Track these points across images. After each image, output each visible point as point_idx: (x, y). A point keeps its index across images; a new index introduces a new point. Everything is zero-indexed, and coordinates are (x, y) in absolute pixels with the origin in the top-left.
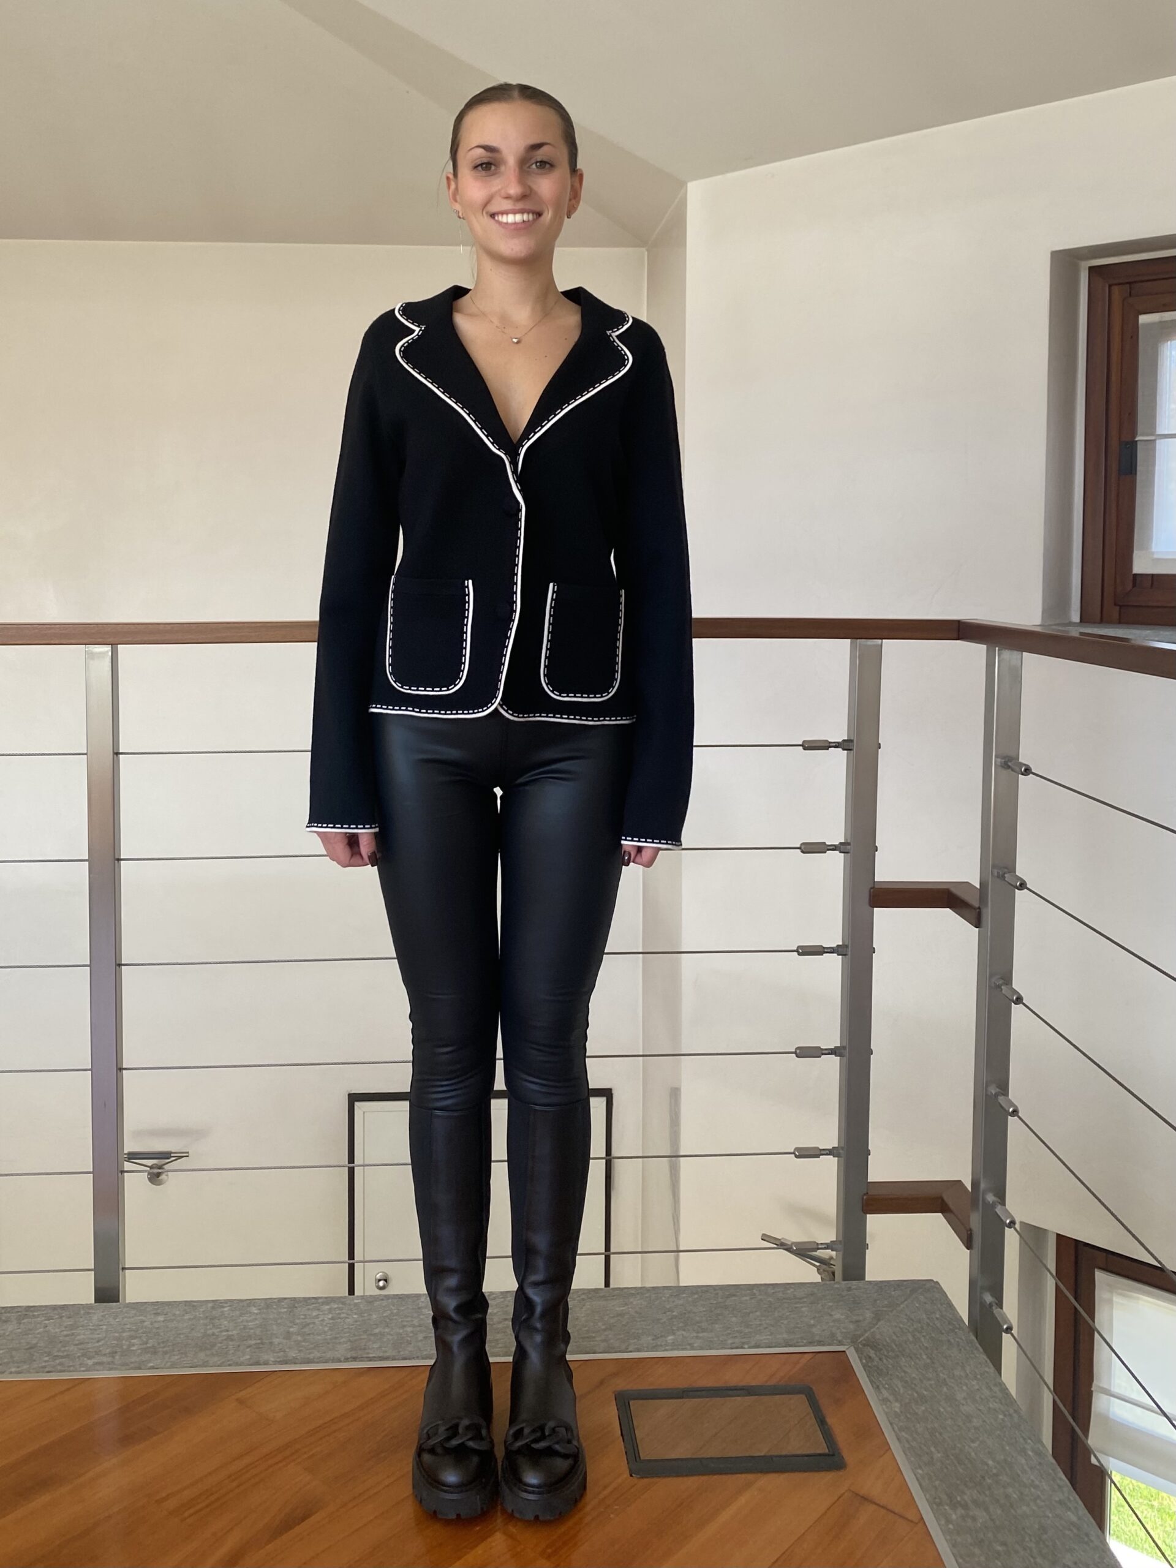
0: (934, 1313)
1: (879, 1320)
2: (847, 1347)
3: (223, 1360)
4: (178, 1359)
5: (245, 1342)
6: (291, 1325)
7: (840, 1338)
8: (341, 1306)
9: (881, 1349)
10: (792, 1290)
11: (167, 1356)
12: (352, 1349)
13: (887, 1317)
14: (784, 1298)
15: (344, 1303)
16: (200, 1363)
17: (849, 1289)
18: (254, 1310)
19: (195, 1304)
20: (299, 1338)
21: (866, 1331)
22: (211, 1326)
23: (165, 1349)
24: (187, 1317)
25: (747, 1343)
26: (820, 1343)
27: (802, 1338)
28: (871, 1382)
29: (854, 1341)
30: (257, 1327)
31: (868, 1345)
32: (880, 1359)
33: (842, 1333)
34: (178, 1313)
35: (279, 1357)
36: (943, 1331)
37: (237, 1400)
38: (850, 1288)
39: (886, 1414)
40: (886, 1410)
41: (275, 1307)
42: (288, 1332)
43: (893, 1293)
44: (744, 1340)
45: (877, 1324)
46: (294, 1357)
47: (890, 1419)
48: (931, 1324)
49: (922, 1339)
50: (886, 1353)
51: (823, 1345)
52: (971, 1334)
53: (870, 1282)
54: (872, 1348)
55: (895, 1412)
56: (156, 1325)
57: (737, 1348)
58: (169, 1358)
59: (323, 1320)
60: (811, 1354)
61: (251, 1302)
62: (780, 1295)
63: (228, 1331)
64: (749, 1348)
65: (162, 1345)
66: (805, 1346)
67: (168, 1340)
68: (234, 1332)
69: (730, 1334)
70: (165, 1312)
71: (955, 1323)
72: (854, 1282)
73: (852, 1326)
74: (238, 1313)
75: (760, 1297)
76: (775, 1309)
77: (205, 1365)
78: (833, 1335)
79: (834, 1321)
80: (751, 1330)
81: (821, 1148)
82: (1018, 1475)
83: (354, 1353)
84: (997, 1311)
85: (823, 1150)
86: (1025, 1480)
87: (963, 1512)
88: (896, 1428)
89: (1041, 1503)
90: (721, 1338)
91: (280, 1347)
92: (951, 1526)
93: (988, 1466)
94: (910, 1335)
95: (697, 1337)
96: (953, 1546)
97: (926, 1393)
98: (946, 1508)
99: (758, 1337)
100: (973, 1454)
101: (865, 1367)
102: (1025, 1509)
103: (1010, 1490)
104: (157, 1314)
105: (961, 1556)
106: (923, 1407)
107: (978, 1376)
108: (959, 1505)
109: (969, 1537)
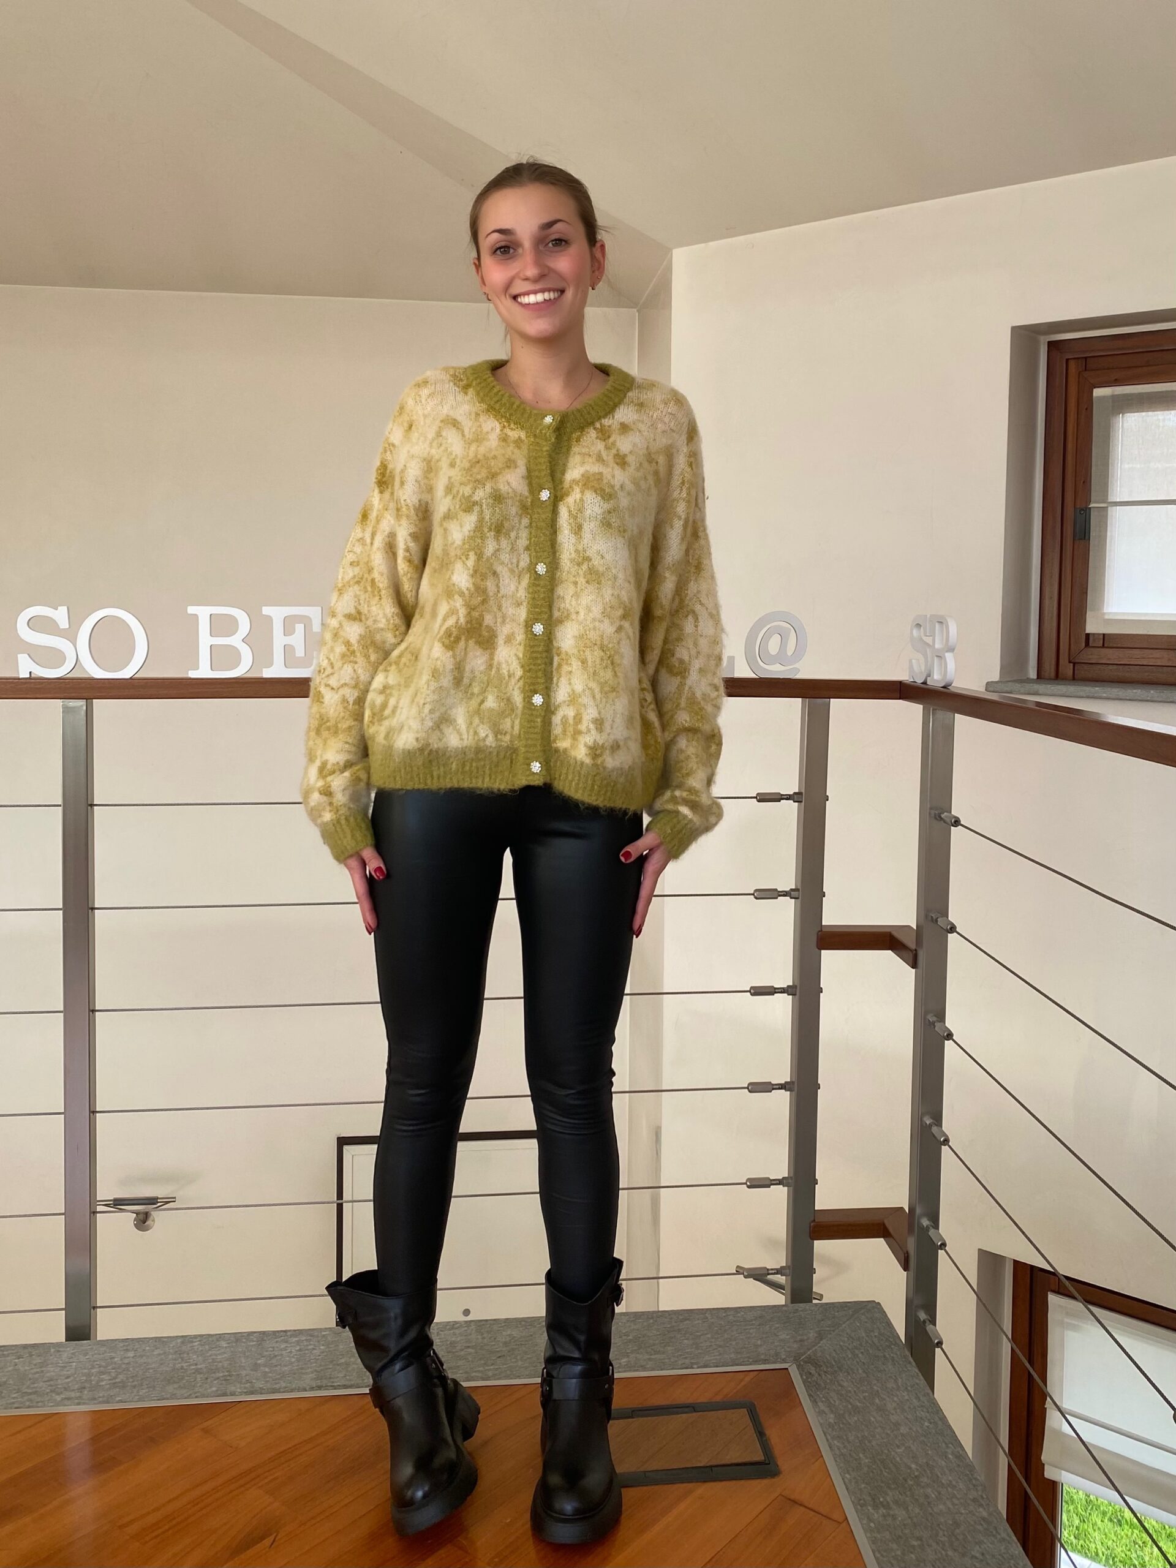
0: (873, 1331)
1: (821, 1339)
2: (790, 1364)
3: (191, 1392)
4: (146, 1392)
5: (213, 1375)
6: (259, 1357)
7: (783, 1357)
9: (822, 1366)
10: (743, 1313)
11: (135, 1390)
12: (316, 1379)
13: (829, 1336)
14: (734, 1321)
15: (311, 1336)
16: (168, 1396)
19: (165, 1340)
20: (267, 1370)
21: (809, 1350)
22: (180, 1360)
23: (136, 1383)
24: (156, 1352)
25: (695, 1363)
26: (765, 1362)
27: (749, 1357)
28: (810, 1396)
29: (796, 1360)
30: (227, 1360)
31: (809, 1363)
32: (819, 1375)
33: (785, 1351)
34: (147, 1348)
35: (245, 1388)
36: (880, 1348)
37: (203, 1429)
38: (797, 1310)
39: (821, 1425)
40: (821, 1421)
41: (244, 1340)
42: (256, 1364)
43: (836, 1314)
44: (693, 1361)
45: (819, 1343)
46: (260, 1388)
47: (825, 1429)
48: (870, 1342)
49: (860, 1355)
50: (825, 1370)
51: (768, 1363)
52: (905, 1349)
53: (816, 1304)
54: (813, 1364)
55: (830, 1423)
56: (126, 1361)
57: (687, 1368)
58: (138, 1392)
59: (291, 1352)
60: (756, 1373)
61: (220, 1337)
62: (731, 1317)
63: (196, 1365)
64: (698, 1368)
65: (131, 1380)
66: (751, 1364)
67: (136, 1376)
68: (203, 1366)
69: (681, 1355)
70: (136, 1347)
71: (891, 1340)
72: (801, 1305)
73: (795, 1346)
74: (207, 1347)
75: (712, 1320)
76: (725, 1331)
77: (173, 1396)
78: (777, 1354)
79: (781, 1340)
80: (699, 1351)
81: (771, 1178)
82: (938, 1477)
83: (319, 1383)
84: (929, 1327)
85: (774, 1180)
86: (943, 1481)
87: (884, 1511)
88: (829, 1437)
89: (956, 1501)
90: (672, 1360)
91: (248, 1378)
92: (872, 1525)
93: (910, 1468)
94: (849, 1352)
95: (650, 1359)
96: (874, 1541)
97: (859, 1404)
98: (869, 1508)
99: (707, 1358)
100: (898, 1459)
101: (804, 1382)
102: (941, 1507)
103: (929, 1490)
104: (127, 1350)
105: (879, 1552)
106: (856, 1418)
107: (909, 1388)
108: (881, 1503)
109: (887, 1535)
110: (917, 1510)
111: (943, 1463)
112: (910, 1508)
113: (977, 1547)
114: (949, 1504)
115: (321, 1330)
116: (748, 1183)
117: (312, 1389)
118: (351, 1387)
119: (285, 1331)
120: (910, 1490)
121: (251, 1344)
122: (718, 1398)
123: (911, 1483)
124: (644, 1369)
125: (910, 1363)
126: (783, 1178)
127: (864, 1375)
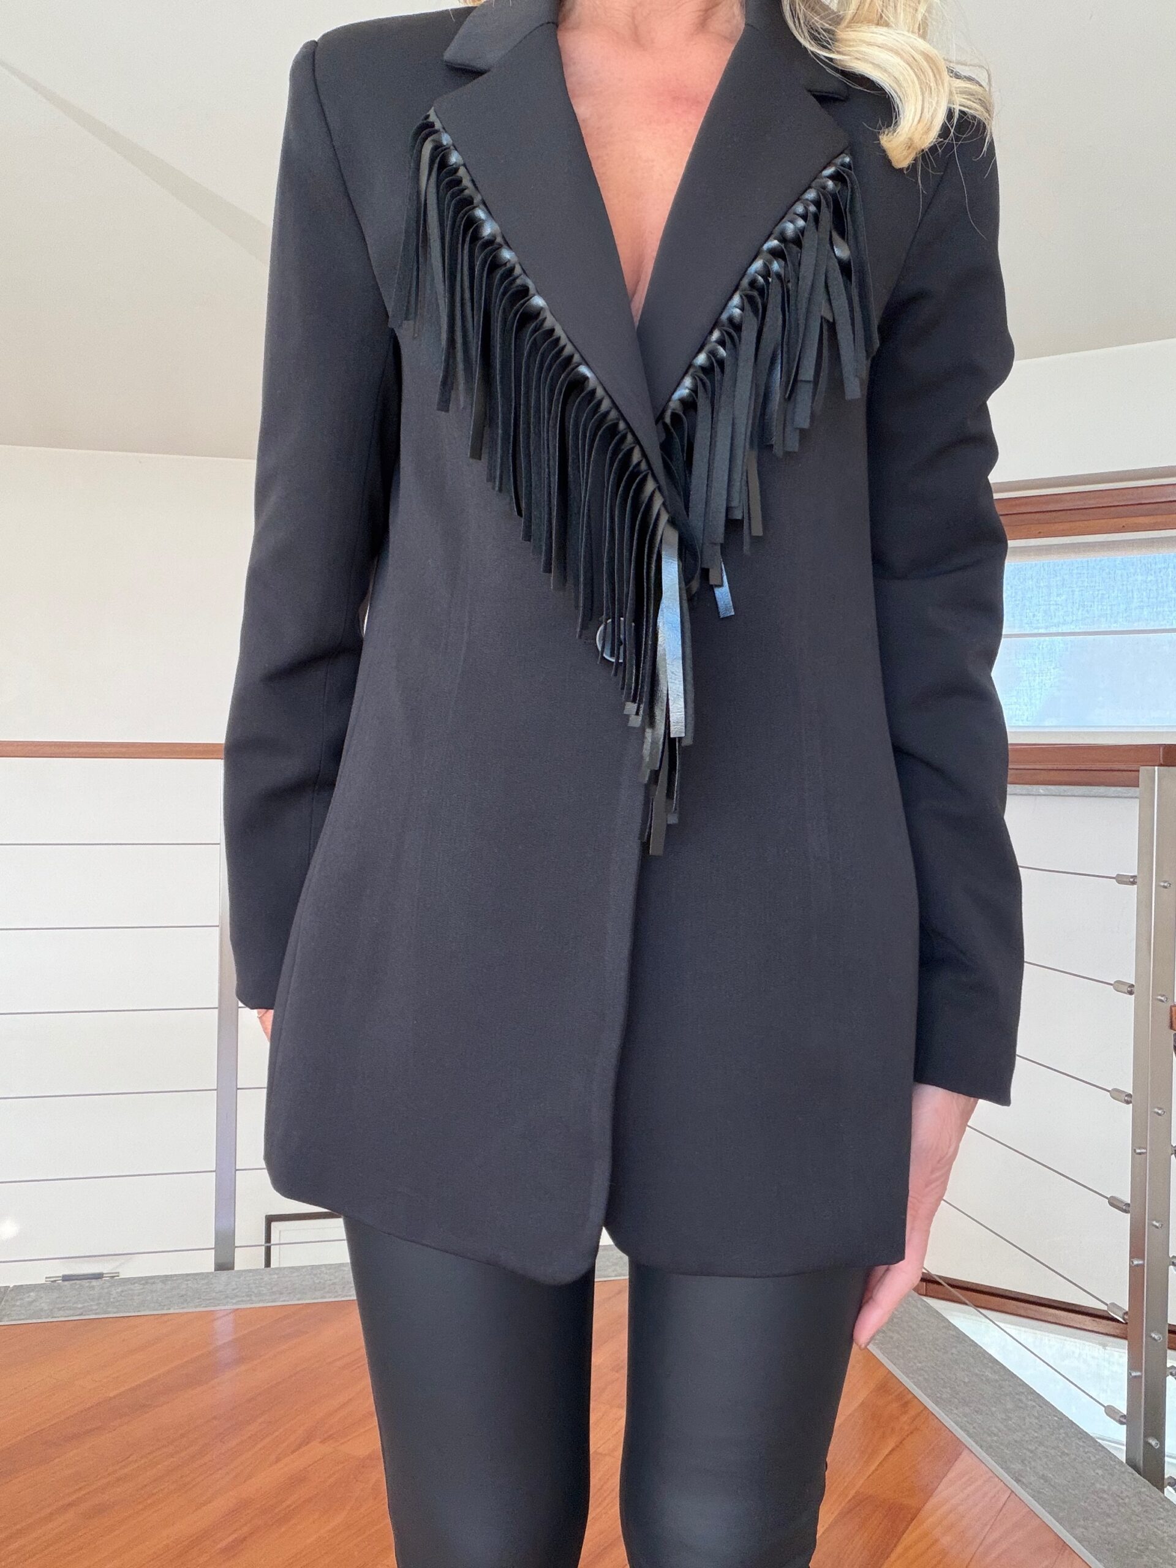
4: (300, 1296)
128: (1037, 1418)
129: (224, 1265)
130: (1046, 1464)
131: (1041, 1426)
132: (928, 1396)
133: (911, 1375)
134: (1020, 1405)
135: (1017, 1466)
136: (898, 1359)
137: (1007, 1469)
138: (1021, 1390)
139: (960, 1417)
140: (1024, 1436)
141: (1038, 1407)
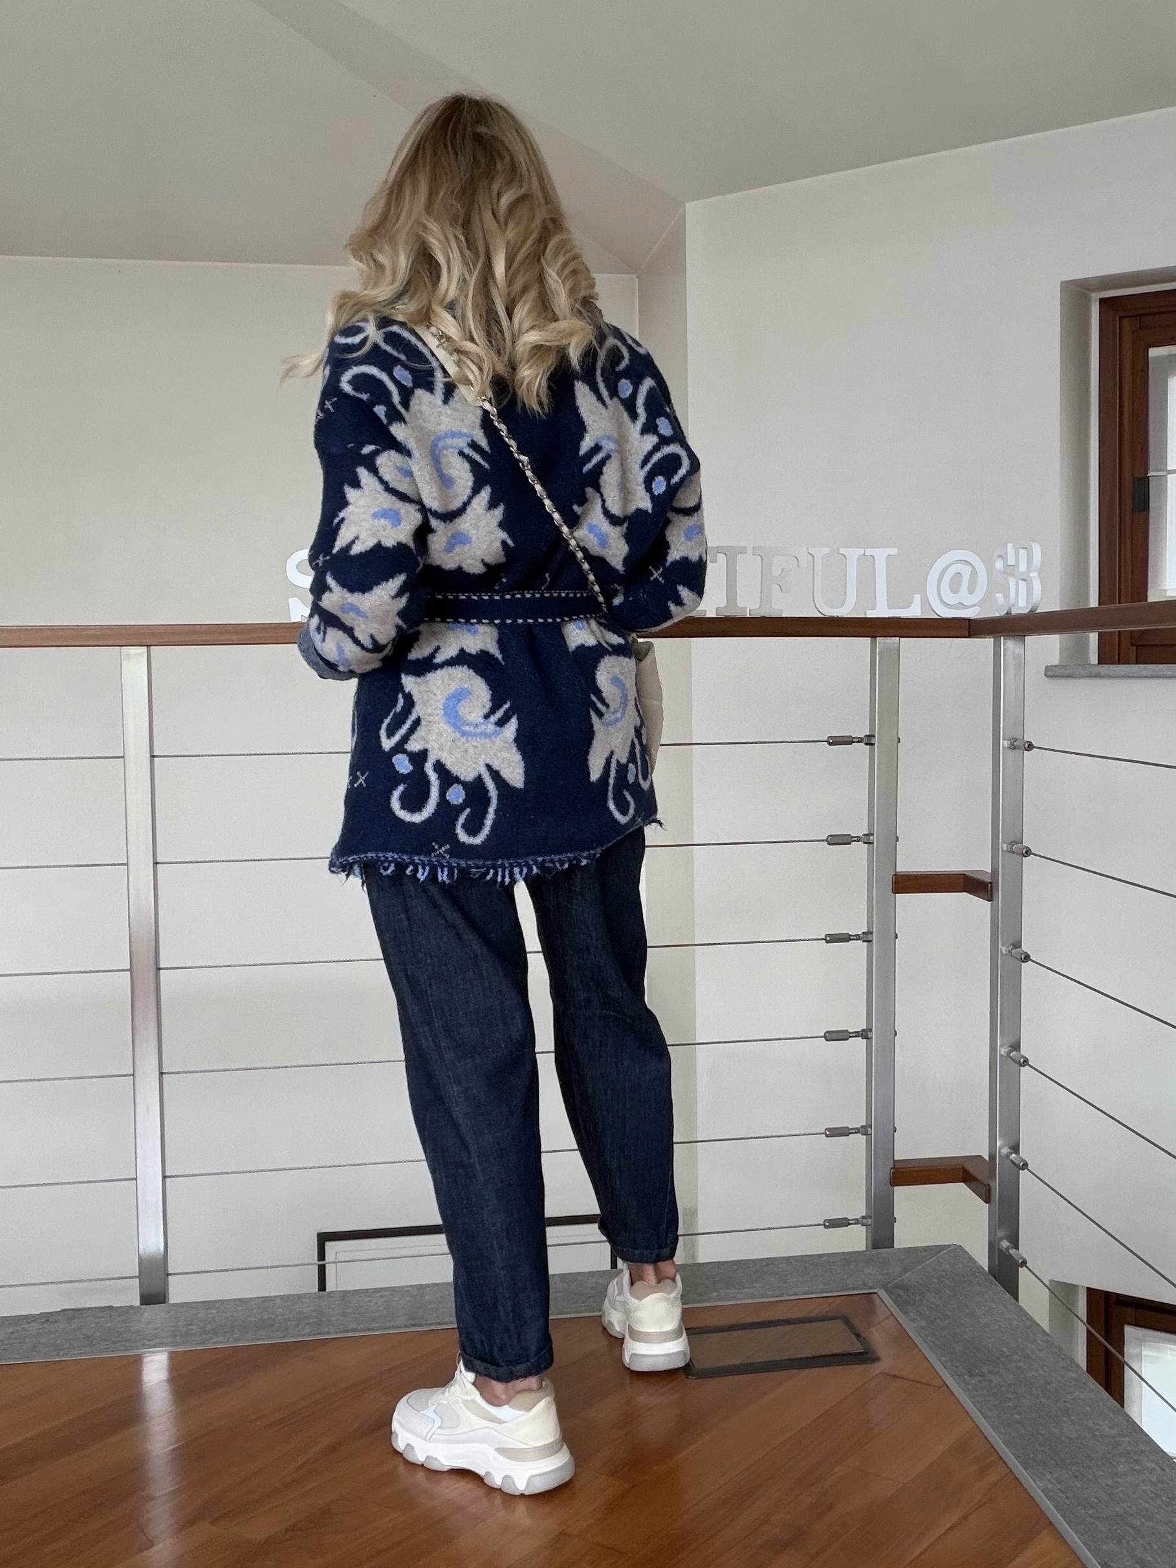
0: (956, 1264)
1: (906, 1272)
2: (878, 1289)
3: (283, 1334)
4: (240, 1337)
5: (303, 1321)
6: (346, 1307)
7: (870, 1285)
8: (391, 1293)
9: (908, 1290)
10: (825, 1259)
11: (228, 1335)
12: (408, 1320)
13: (914, 1269)
14: (818, 1263)
15: (393, 1291)
16: (264, 1337)
17: (880, 1254)
18: (304, 1300)
20: (356, 1316)
21: (895, 1279)
22: (266, 1313)
23: (224, 1330)
24: (240, 1308)
25: (784, 1294)
26: (853, 1289)
27: (836, 1289)
28: (901, 1309)
29: (884, 1286)
30: (312, 1311)
31: (897, 1288)
32: (908, 1296)
33: (871, 1282)
34: (229, 1306)
36: (966, 1276)
37: (306, 1357)
40: (914, 1325)
42: (344, 1312)
43: (920, 1254)
44: (782, 1293)
45: (904, 1274)
47: (918, 1330)
48: (954, 1271)
49: (947, 1281)
50: (913, 1292)
51: (857, 1290)
52: (990, 1275)
53: (898, 1249)
54: (900, 1289)
55: (922, 1325)
56: (210, 1316)
57: (776, 1296)
58: (231, 1336)
59: (376, 1303)
61: (300, 1296)
62: (814, 1263)
63: (283, 1315)
64: (787, 1297)
65: (221, 1328)
66: (840, 1291)
67: (225, 1325)
68: (290, 1316)
69: (770, 1288)
71: (977, 1270)
72: (883, 1250)
73: (881, 1277)
74: (290, 1303)
75: (795, 1265)
76: (811, 1270)
77: (270, 1338)
78: (865, 1284)
79: (866, 1274)
80: (787, 1285)
81: (850, 1127)
82: (1029, 1355)
83: (413, 1322)
84: (1012, 1251)
85: (852, 1129)
86: (1034, 1357)
87: (980, 1378)
88: (923, 1335)
89: (1045, 1369)
90: (762, 1292)
91: (339, 1322)
92: (970, 1387)
93: (1003, 1351)
94: (934, 1280)
95: (739, 1293)
96: (972, 1397)
97: (949, 1313)
98: (966, 1377)
99: (796, 1290)
100: (990, 1345)
101: (895, 1301)
102: (1034, 1373)
103: (1021, 1364)
104: (208, 1309)
105: (978, 1402)
106: (947, 1322)
107: (995, 1300)
108: (977, 1374)
109: (985, 1392)
110: (1011, 1376)
111: (1033, 1347)
112: (1004, 1375)
113: (1069, 1396)
114: (1040, 1371)
115: (403, 1287)
116: (828, 1133)
117: (406, 1326)
118: (445, 1323)
119: (367, 1290)
120: (1003, 1364)
121: (334, 1299)
122: (813, 1314)
123: (1002, 1360)
124: (735, 1298)
125: (996, 1285)
126: (862, 1127)
127: (952, 1294)
128: (1153, 1484)
129: (154, 1296)
130: (1149, 1544)
131: (1156, 1495)
132: (1017, 1456)
133: (1002, 1430)
134: (1137, 1467)
135: (1110, 1546)
136: (991, 1410)
137: (1096, 1553)
138: (1143, 1448)
139: (1051, 1483)
140: (1130, 1507)
141: (1159, 1472)
